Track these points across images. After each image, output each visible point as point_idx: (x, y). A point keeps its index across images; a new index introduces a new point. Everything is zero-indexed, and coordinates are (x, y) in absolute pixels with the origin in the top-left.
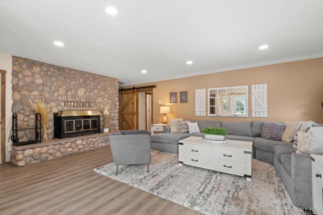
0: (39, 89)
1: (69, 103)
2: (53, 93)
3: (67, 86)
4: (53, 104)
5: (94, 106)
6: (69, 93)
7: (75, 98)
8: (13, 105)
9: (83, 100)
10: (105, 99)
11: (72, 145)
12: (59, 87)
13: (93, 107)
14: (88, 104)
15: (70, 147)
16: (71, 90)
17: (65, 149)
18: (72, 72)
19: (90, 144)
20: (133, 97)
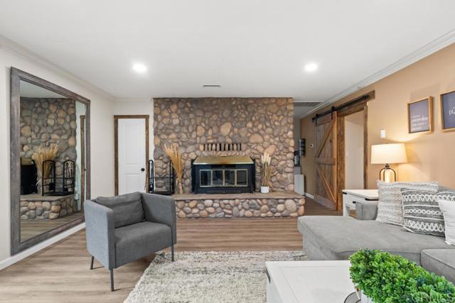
0: (176, 131)
1: (210, 146)
2: (191, 133)
3: (207, 122)
4: (190, 148)
5: (247, 149)
6: (210, 132)
7: (217, 138)
8: (155, 151)
9: (229, 141)
10: (267, 137)
11: (199, 205)
12: (197, 126)
13: (245, 151)
14: (236, 145)
15: (196, 207)
16: (212, 128)
17: (190, 209)
18: (214, 102)
19: (224, 208)
20: (332, 127)
